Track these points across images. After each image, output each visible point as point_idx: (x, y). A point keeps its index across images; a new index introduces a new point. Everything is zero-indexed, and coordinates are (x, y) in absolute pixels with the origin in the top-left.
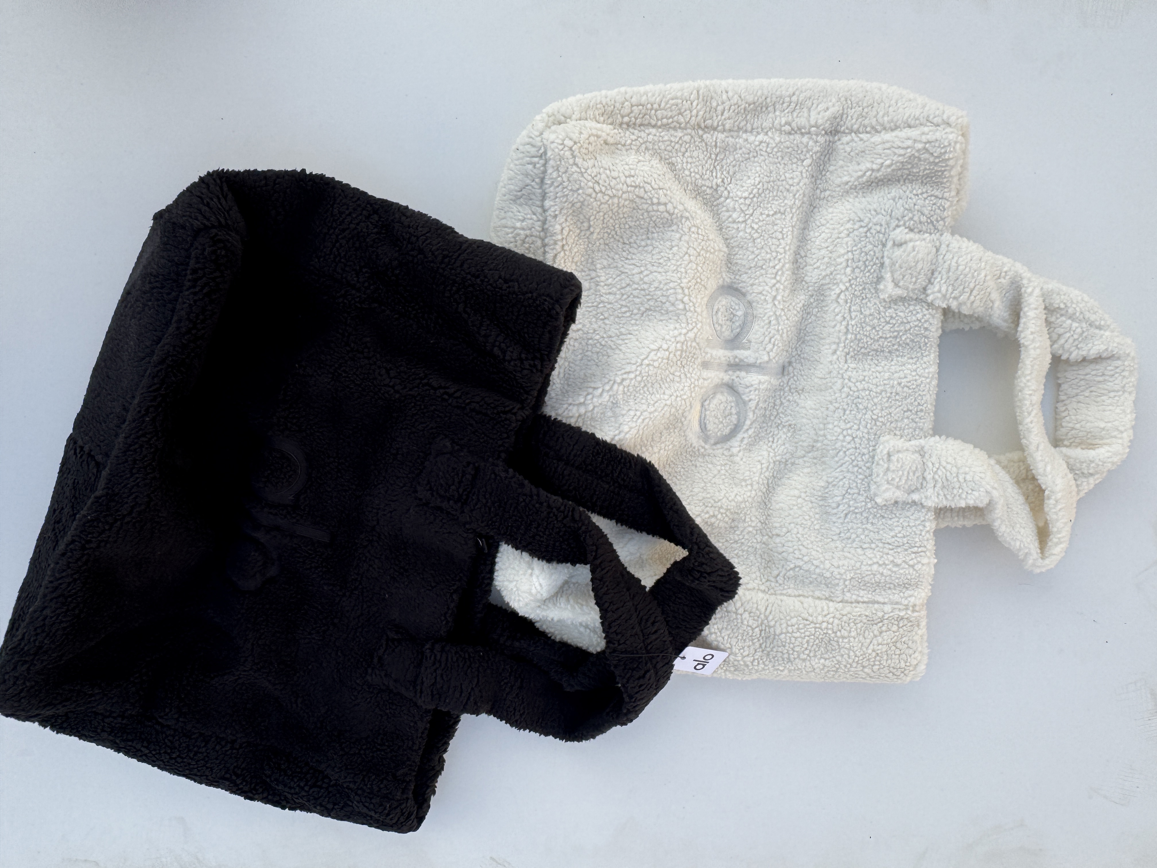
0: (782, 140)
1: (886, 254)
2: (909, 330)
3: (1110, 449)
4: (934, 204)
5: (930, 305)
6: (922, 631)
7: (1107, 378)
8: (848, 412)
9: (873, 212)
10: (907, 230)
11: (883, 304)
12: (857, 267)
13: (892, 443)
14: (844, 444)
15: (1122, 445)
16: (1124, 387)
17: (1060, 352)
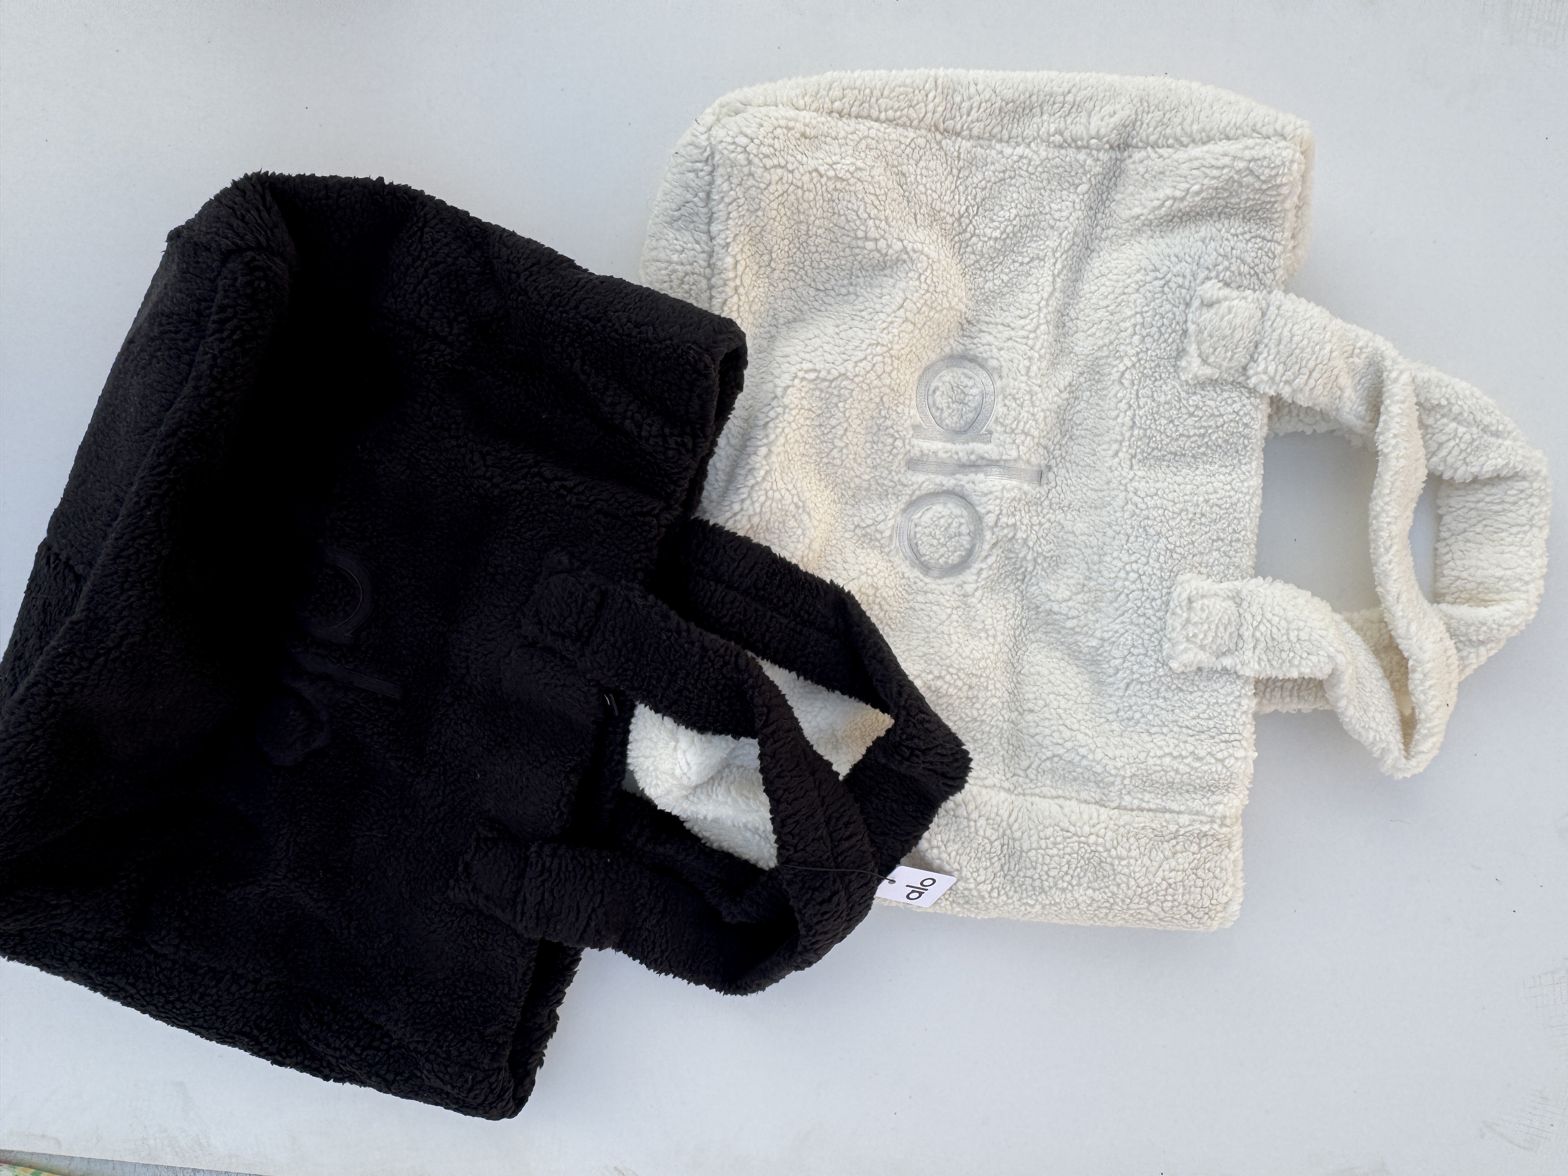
0: (1050, 156)
1: (1190, 316)
2: (1222, 426)
3: (1509, 607)
4: (1260, 249)
5: (1253, 391)
6: (1236, 853)
7: (1506, 506)
8: (1132, 539)
9: (1174, 259)
10: (1221, 284)
11: (1185, 388)
12: (1148, 335)
13: (1194, 584)
14: (1127, 583)
15: (1528, 601)
16: (1531, 520)
17: (1441, 468)
